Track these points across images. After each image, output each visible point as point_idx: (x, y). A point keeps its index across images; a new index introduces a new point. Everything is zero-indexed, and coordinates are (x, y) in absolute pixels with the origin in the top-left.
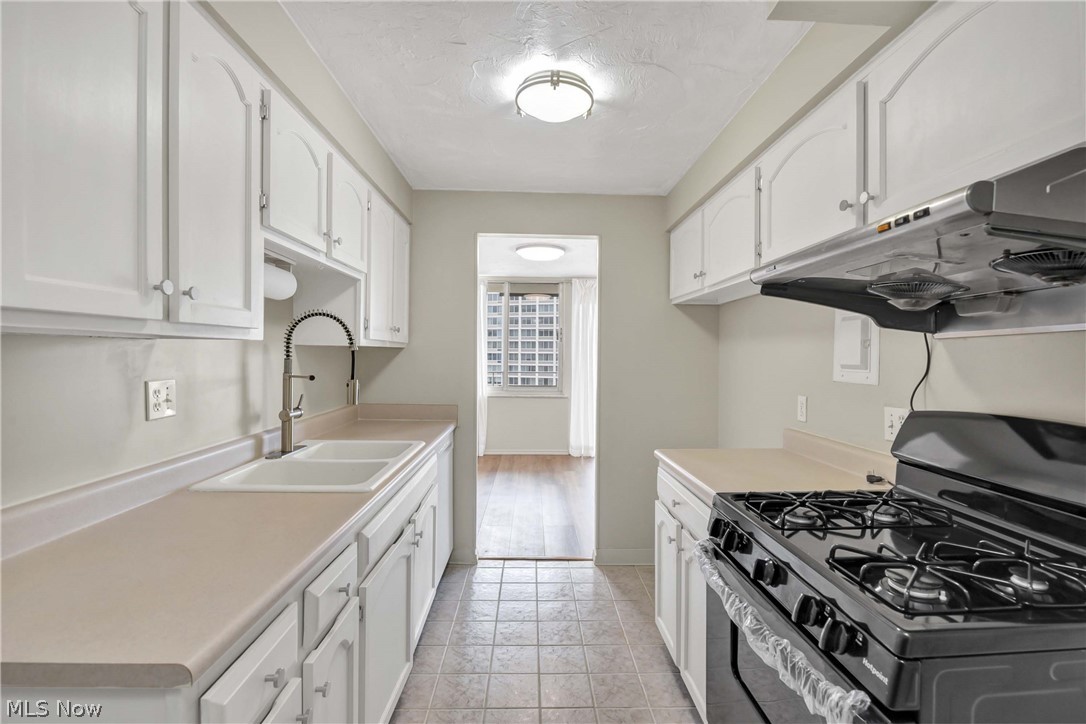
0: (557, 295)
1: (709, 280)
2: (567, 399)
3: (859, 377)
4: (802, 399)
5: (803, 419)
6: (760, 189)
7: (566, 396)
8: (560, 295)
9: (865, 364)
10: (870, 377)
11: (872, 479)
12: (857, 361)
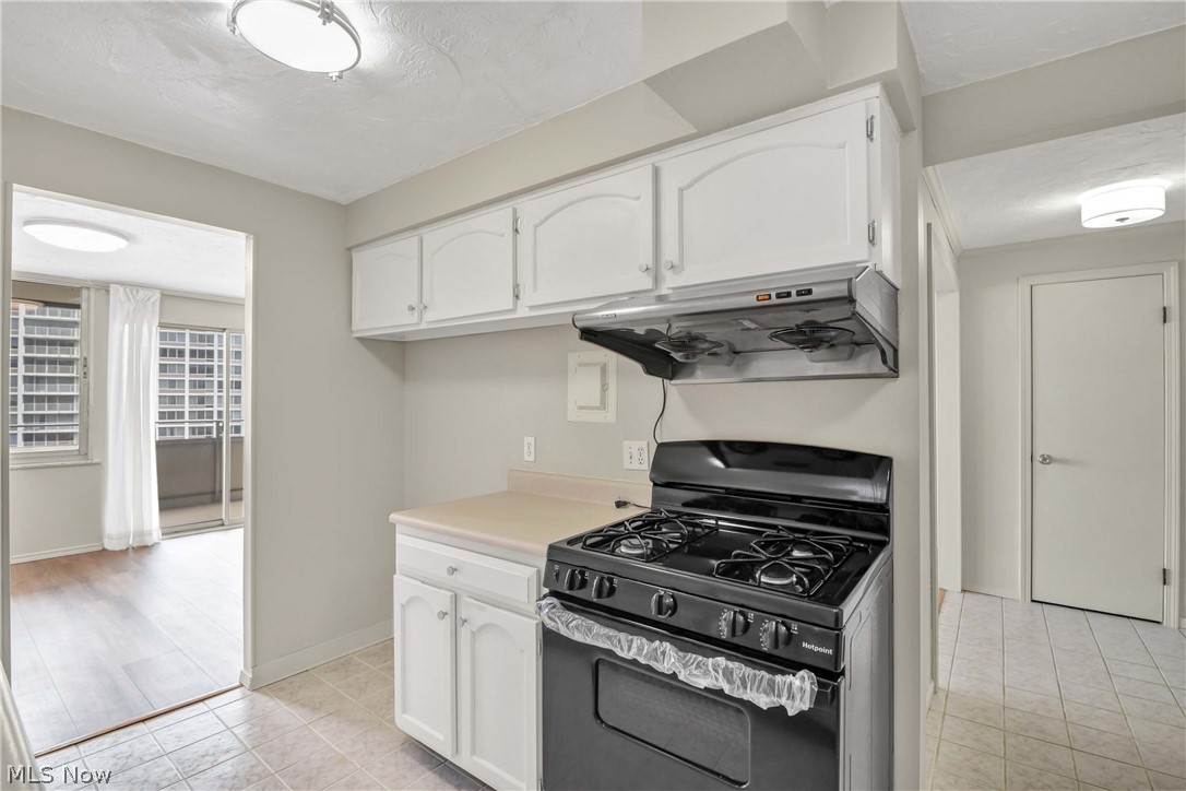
0: (78, 307)
1: (430, 316)
2: (100, 466)
3: (597, 417)
4: (529, 440)
5: (532, 459)
6: (517, 230)
7: (96, 461)
8: (84, 305)
9: (603, 405)
10: (609, 416)
11: (620, 504)
12: (598, 403)
